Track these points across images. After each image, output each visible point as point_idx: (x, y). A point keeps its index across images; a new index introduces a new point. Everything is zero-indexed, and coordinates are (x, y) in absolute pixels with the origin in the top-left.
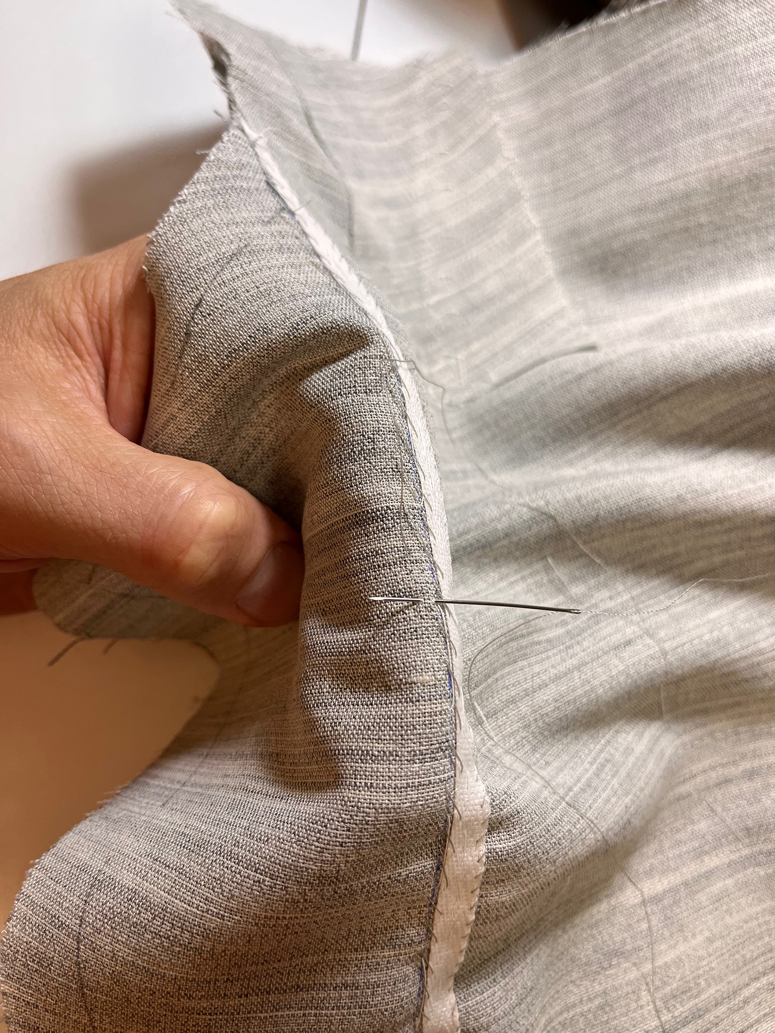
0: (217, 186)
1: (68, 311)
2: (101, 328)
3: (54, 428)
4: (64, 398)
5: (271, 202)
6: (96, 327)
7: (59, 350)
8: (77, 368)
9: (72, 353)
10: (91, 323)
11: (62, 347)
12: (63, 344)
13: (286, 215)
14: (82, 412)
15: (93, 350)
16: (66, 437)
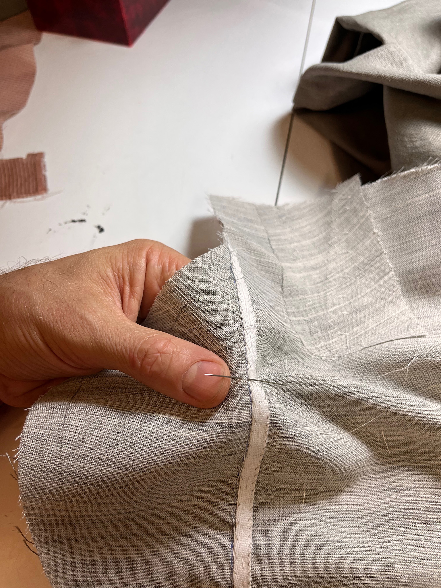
0: (211, 261)
1: (105, 271)
2: (119, 277)
3: (102, 314)
4: (106, 303)
5: (229, 274)
6: (117, 277)
7: (102, 285)
8: (110, 293)
9: (107, 287)
10: (115, 276)
11: (103, 284)
12: (104, 283)
13: (232, 280)
14: (113, 310)
15: (116, 286)
16: (106, 317)
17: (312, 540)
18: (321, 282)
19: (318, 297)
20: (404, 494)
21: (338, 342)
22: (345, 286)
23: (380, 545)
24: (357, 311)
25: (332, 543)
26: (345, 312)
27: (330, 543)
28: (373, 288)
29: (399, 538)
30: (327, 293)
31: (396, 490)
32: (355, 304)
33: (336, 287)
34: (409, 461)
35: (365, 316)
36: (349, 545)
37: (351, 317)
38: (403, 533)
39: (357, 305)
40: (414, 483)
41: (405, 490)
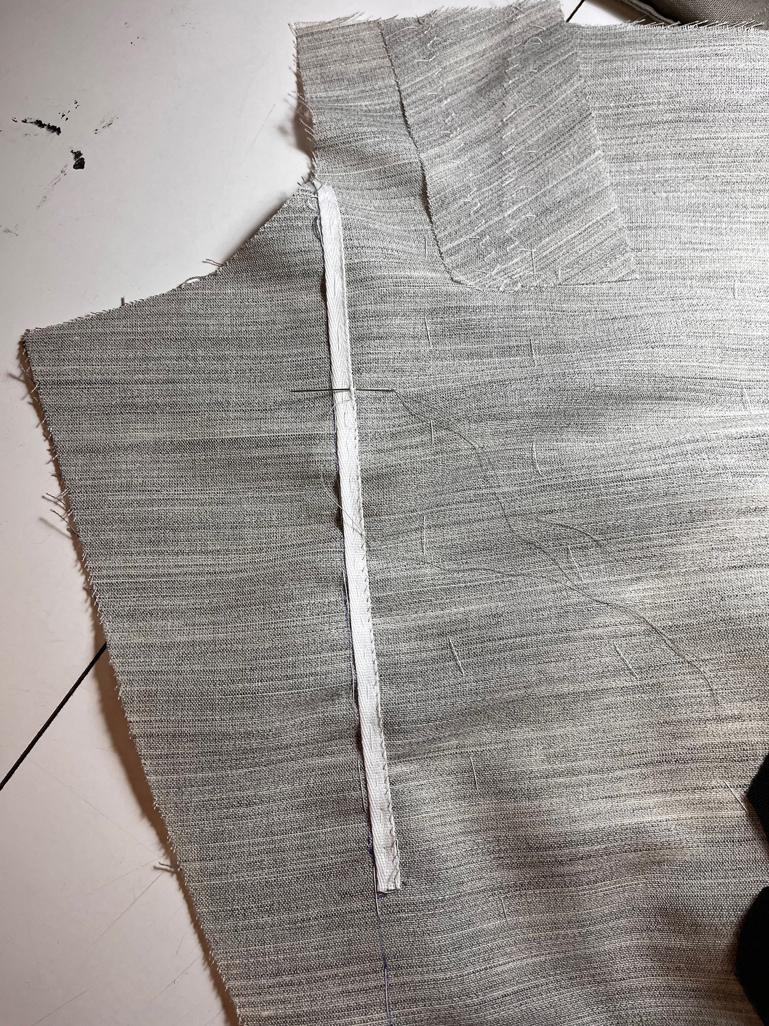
17: (440, 585)
18: (493, 164)
19: (490, 192)
20: (555, 517)
21: (520, 263)
22: (529, 168)
23: (523, 578)
24: (547, 211)
25: (464, 585)
26: (529, 215)
27: (461, 585)
28: (570, 173)
29: (546, 568)
30: (502, 183)
31: (545, 513)
32: (544, 199)
33: (516, 171)
34: (564, 477)
35: (558, 220)
36: (485, 584)
37: (539, 222)
38: (552, 561)
39: (547, 201)
40: (569, 502)
41: (557, 512)
